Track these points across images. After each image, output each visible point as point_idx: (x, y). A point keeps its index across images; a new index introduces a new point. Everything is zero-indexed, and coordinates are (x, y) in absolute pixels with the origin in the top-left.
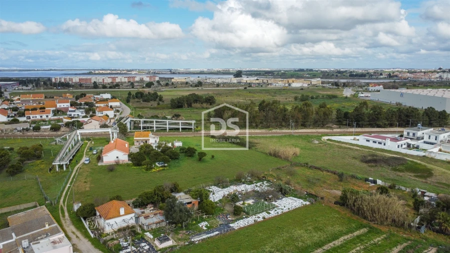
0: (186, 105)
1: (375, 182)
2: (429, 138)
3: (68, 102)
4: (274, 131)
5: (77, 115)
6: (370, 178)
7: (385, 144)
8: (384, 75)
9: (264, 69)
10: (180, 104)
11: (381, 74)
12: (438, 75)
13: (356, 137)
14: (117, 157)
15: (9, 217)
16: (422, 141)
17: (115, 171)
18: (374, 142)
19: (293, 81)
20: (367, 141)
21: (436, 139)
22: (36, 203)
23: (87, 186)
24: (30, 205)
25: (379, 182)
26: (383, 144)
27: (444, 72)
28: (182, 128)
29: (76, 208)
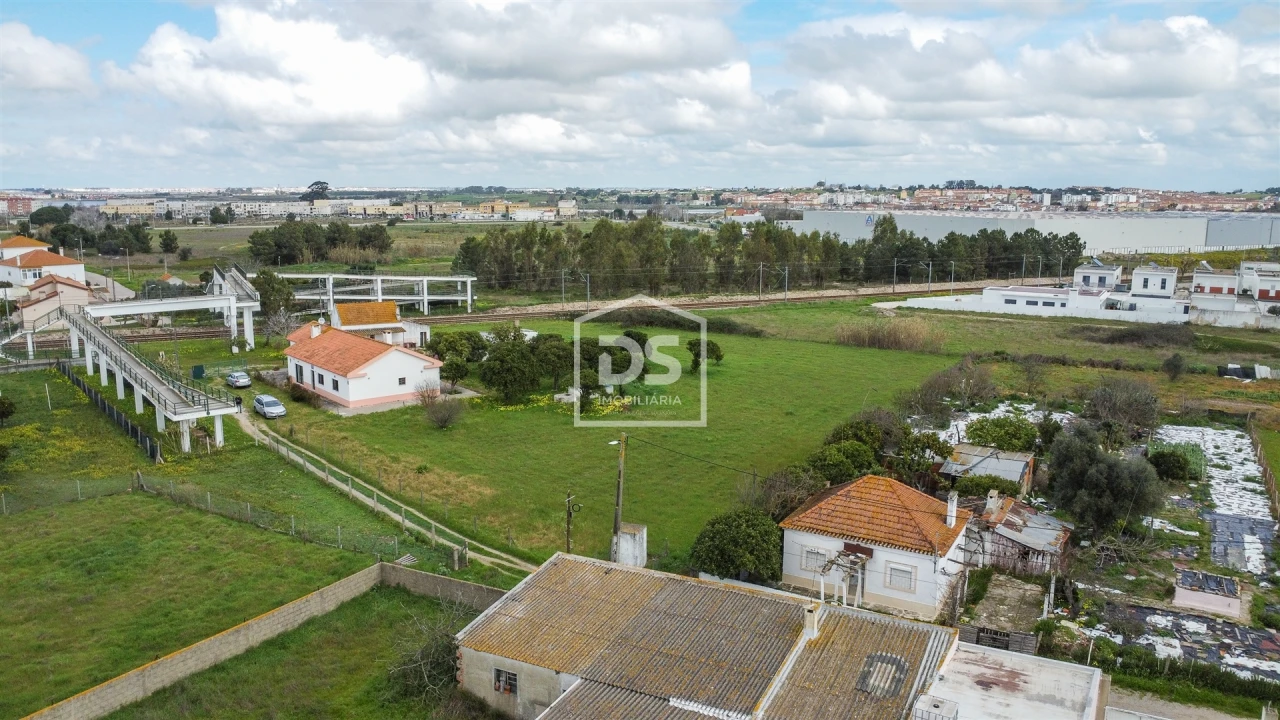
0: (306, 252)
1: (1248, 373)
2: (1146, 286)
4: (712, 299)
6: (1230, 366)
7: (1063, 305)
8: (701, 198)
9: (355, 189)
10: (285, 251)
11: (695, 197)
12: (822, 199)
13: (959, 297)
14: (402, 381)
15: (460, 636)
16: (1130, 294)
17: (465, 426)
18: (1028, 303)
19: (507, 208)
20: (1008, 301)
21: (1163, 287)
22: (382, 568)
23: (454, 481)
24: (361, 582)
25: (1262, 371)
26: (1058, 304)
27: (831, 190)
28: (430, 303)
29: (631, 549)
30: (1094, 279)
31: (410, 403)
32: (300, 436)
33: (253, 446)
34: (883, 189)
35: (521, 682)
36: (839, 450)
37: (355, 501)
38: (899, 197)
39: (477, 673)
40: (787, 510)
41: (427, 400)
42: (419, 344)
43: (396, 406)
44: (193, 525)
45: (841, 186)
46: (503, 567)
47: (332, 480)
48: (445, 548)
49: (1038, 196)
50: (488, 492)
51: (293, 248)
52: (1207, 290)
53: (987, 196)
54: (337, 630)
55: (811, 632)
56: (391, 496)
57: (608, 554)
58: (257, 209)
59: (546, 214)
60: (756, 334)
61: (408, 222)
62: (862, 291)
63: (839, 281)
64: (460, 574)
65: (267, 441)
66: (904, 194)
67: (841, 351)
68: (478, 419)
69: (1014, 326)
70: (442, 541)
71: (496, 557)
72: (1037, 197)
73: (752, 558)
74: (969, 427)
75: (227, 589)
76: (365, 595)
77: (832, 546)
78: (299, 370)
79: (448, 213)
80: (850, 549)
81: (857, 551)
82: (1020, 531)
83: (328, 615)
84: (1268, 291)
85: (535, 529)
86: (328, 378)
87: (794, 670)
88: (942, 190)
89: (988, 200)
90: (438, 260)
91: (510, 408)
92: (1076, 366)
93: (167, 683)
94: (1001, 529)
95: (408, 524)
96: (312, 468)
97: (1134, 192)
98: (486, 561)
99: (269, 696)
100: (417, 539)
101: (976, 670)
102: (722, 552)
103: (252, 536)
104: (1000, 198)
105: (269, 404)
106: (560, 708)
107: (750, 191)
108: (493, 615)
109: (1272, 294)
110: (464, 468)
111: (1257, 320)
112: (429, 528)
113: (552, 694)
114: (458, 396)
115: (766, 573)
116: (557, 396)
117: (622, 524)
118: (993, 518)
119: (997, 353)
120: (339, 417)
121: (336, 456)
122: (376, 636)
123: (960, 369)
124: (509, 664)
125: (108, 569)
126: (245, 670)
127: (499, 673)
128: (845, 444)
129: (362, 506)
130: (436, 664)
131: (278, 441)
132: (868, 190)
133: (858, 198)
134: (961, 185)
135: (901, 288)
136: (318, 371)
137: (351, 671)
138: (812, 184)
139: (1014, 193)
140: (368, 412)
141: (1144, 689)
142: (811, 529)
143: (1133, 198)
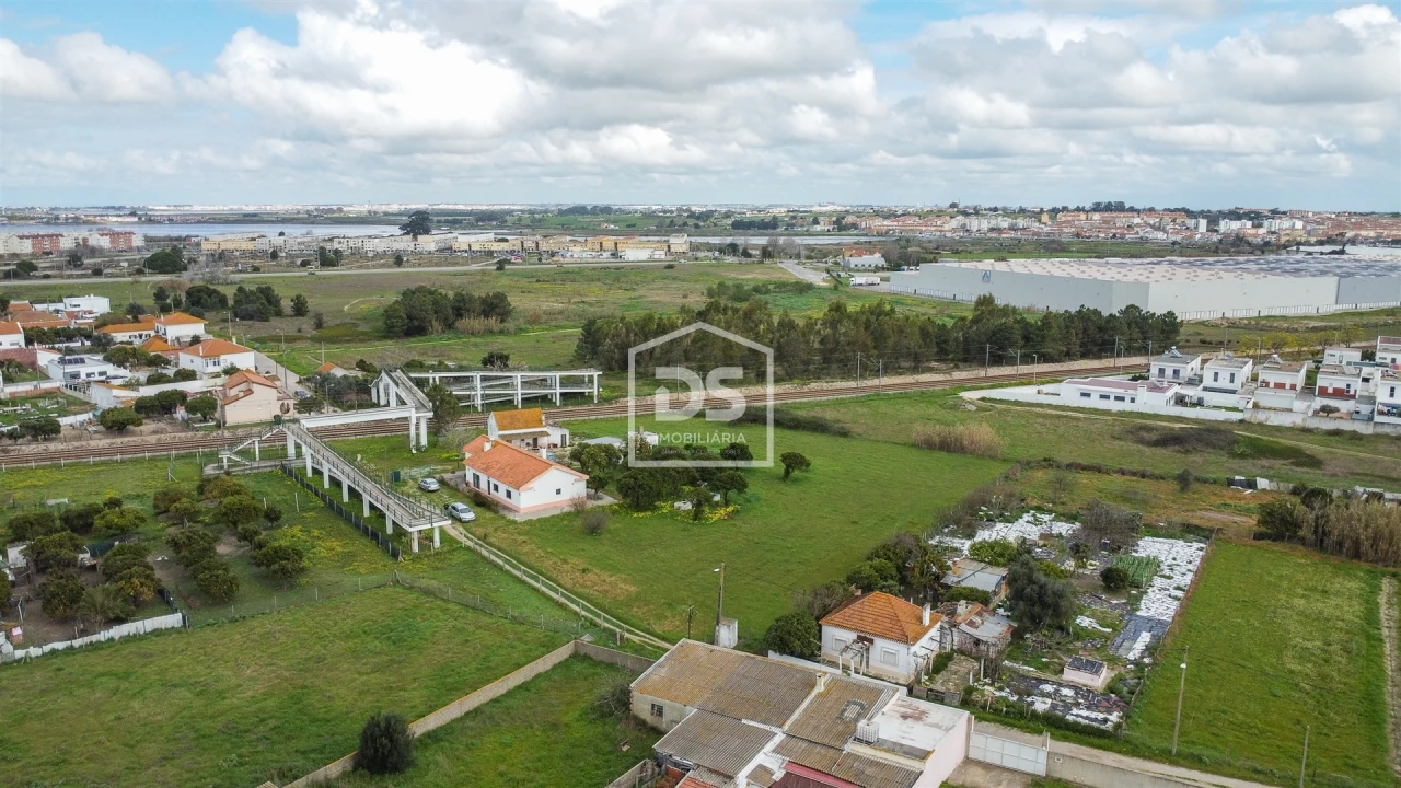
0: (435, 323)
1: (1251, 484)
2: (1216, 380)
3: (14, 331)
4: (814, 385)
5: (101, 374)
6: (1237, 478)
7: (1133, 400)
8: (822, 223)
9: (452, 208)
10: (416, 323)
11: (816, 222)
12: (954, 223)
13: (1041, 387)
14: (558, 492)
15: (632, 685)
16: (1201, 387)
17: (609, 531)
18: (1102, 397)
19: (616, 244)
20: (1083, 395)
21: (1232, 381)
22: (576, 644)
23: (608, 579)
24: (562, 653)
25: (1262, 483)
26: (1128, 399)
27: (965, 214)
28: (562, 394)
29: (728, 634)
30: (1169, 372)
31: (567, 509)
32: (492, 540)
33: (461, 547)
34: (1022, 211)
35: (665, 710)
36: (871, 566)
37: (543, 594)
38: (1039, 221)
39: (641, 706)
40: (825, 612)
41: (578, 510)
42: (559, 445)
43: (557, 512)
44: (444, 611)
45: (976, 208)
46: (649, 645)
47: (525, 578)
48: (610, 630)
49: (1193, 221)
50: (632, 589)
51: (423, 320)
52: (1272, 385)
53: (1137, 220)
54: (555, 681)
55: (820, 688)
56: (566, 590)
57: (712, 640)
58: (360, 245)
59: (656, 252)
60: (844, 434)
61: (518, 264)
62: (957, 375)
63: (936, 361)
64: (620, 647)
65: (470, 544)
66: (1045, 218)
67: (915, 453)
68: (617, 525)
69: (1081, 424)
70: (606, 625)
71: (642, 636)
72: (1191, 223)
73: (799, 643)
74: (972, 546)
75: (483, 655)
76: (566, 660)
77: (850, 636)
78: (477, 478)
79: (556, 249)
80: (861, 639)
81: (865, 640)
82: (977, 628)
83: (547, 672)
84: (1326, 388)
85: (666, 617)
86: (503, 488)
87: (807, 707)
88: (1087, 212)
89: (1138, 225)
90: (557, 327)
91: (641, 515)
92: (1108, 474)
93: (471, 709)
94: (964, 627)
95: (584, 613)
96: (507, 567)
97: (1303, 216)
98: (635, 639)
99: (527, 716)
100: (591, 624)
101: (903, 710)
102: (782, 639)
103: (485, 620)
104: (1152, 222)
105: (463, 511)
106: (687, 723)
107: (877, 214)
108: (649, 675)
109: (1330, 390)
110: (613, 569)
111: (1304, 420)
112: (599, 616)
113: (682, 716)
114: (600, 503)
115: (807, 652)
116: (677, 504)
117: (721, 617)
118: (959, 619)
119: (1045, 460)
120: (514, 522)
121: (523, 558)
122: (577, 684)
123: (1006, 477)
124: (659, 701)
125: (405, 641)
126: (510, 702)
127: (653, 705)
128: (876, 561)
129: (550, 599)
130: (618, 701)
131: (476, 543)
132: (1007, 213)
133: (993, 223)
134: (1109, 208)
135: (994, 371)
136: (493, 481)
137: (569, 704)
138: (945, 204)
139: (1167, 219)
140: (535, 518)
141: (1013, 726)
142: (837, 626)
143: (1299, 224)
